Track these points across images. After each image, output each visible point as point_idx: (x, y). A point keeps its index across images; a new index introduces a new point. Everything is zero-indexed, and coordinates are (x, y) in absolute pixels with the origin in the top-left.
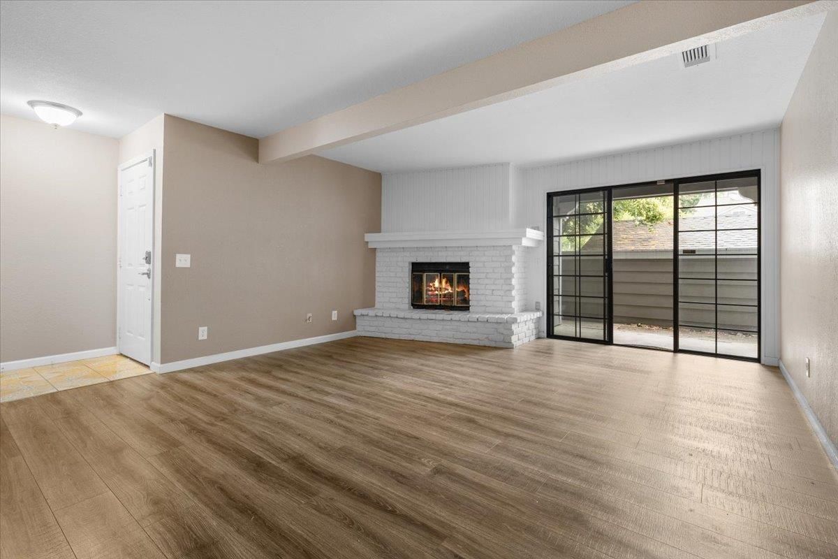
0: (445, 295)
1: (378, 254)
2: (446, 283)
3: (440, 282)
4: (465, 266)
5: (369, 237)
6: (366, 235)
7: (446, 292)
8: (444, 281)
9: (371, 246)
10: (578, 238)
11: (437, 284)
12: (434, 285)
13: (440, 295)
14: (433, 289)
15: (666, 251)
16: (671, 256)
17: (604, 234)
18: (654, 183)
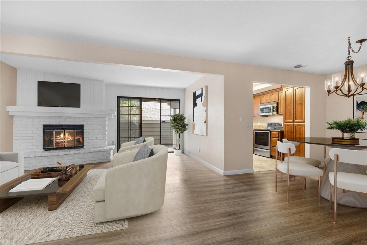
0: (68, 141)
1: (15, 119)
2: (69, 135)
3: (64, 135)
4: (81, 127)
5: (9, 108)
6: (7, 106)
7: (69, 139)
8: (67, 135)
9: (10, 114)
10: (129, 115)
11: (62, 136)
12: (60, 136)
13: (65, 142)
14: (59, 138)
15: (158, 121)
16: (159, 122)
17: (139, 114)
18: (155, 99)
